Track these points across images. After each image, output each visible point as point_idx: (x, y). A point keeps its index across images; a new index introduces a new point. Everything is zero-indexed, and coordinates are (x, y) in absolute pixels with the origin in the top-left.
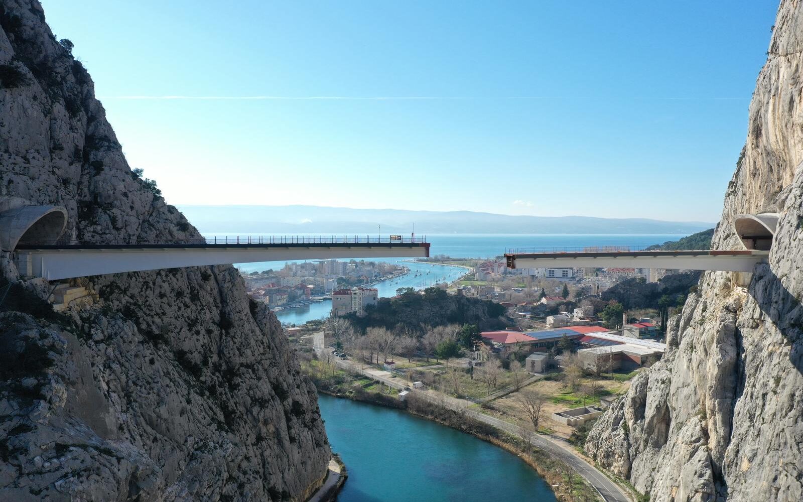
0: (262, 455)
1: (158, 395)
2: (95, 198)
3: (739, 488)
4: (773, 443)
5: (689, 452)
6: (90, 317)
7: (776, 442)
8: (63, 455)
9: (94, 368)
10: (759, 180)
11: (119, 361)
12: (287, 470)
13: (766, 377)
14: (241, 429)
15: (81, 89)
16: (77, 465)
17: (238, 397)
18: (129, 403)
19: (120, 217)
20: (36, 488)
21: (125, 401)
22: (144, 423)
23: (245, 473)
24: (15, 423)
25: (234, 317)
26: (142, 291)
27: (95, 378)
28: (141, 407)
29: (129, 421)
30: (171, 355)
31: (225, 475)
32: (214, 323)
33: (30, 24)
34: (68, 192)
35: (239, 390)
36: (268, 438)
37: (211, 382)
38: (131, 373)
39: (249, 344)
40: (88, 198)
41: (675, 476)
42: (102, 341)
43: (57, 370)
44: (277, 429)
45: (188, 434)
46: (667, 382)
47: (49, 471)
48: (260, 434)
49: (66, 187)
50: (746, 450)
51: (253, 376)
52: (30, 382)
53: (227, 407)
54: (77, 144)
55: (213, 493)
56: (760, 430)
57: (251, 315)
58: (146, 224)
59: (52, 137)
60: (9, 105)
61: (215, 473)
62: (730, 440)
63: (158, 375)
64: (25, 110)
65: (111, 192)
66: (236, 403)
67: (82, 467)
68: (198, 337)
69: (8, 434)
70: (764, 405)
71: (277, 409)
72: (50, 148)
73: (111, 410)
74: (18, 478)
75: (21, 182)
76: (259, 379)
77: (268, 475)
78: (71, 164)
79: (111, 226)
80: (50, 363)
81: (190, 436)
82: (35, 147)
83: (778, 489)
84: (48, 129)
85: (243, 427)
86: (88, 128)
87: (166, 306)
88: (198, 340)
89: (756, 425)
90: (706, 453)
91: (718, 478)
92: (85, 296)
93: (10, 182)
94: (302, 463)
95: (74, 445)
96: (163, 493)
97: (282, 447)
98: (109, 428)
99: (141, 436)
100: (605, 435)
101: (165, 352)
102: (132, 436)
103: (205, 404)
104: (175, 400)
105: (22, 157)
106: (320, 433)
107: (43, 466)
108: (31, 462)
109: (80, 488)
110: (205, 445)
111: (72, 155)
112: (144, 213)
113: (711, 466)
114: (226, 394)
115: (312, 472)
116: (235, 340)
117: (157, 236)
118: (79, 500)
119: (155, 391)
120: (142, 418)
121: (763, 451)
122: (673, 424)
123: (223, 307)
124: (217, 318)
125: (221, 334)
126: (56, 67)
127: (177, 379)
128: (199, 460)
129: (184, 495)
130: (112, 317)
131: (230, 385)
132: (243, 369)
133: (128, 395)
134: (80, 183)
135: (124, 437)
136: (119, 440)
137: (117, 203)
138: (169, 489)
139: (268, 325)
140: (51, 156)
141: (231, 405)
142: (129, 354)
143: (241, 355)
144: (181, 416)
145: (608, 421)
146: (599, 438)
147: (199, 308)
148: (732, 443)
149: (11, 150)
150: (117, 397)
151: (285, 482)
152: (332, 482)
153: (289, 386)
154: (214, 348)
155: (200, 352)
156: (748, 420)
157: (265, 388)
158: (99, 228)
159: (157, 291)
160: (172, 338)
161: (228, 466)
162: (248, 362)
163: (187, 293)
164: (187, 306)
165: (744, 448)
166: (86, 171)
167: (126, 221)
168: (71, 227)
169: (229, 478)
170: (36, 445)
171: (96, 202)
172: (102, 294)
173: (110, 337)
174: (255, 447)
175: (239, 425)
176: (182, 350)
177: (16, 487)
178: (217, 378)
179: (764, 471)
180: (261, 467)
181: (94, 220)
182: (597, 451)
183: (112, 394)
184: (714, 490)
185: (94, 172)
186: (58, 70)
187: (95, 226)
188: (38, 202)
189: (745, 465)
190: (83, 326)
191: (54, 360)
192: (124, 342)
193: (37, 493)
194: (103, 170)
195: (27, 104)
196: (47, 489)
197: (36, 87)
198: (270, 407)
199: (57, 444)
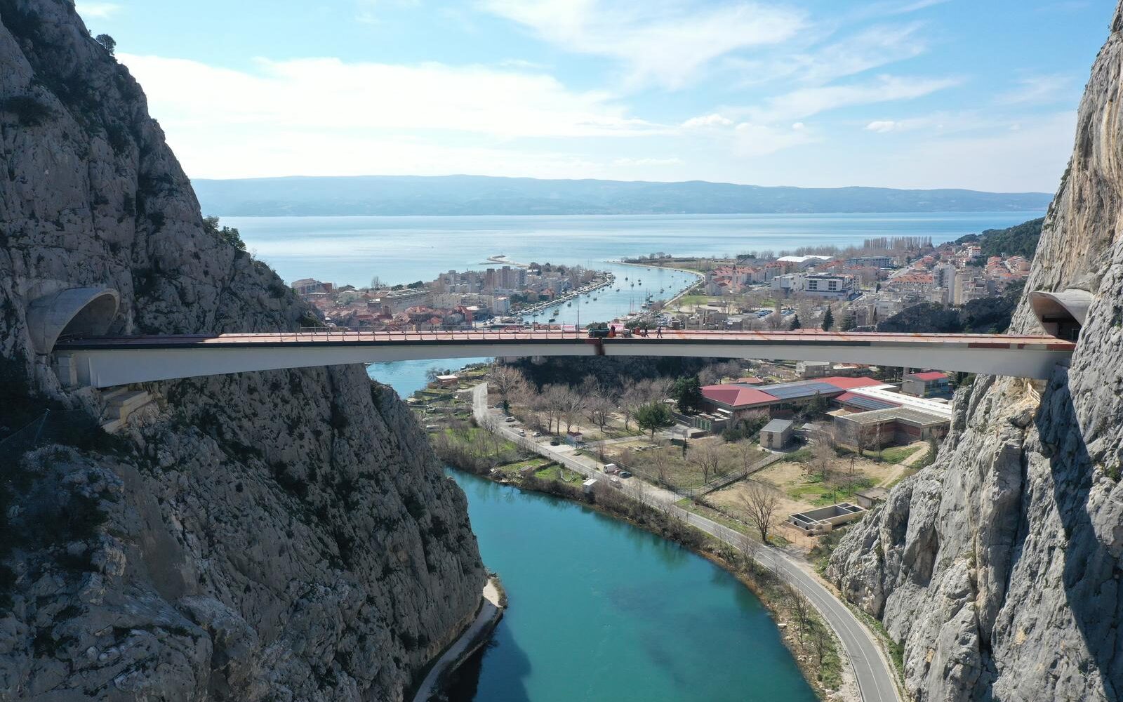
0: (390, 592)
1: (249, 532)
2: (157, 263)
3: (1011, 664)
4: (1054, 616)
5: (950, 608)
6: (156, 434)
7: (1058, 617)
8: (123, 642)
9: (163, 506)
10: (1085, 217)
11: (197, 493)
12: (425, 607)
13: (1054, 526)
14: (362, 561)
15: (129, 107)
16: (142, 653)
17: (356, 519)
18: (211, 544)
19: (190, 287)
20: (91, 688)
21: (206, 542)
22: (232, 569)
23: (367, 621)
24: (61, 605)
25: (349, 411)
26: (224, 387)
27: (165, 519)
28: (227, 548)
29: (212, 569)
30: (266, 472)
31: (340, 627)
32: (323, 420)
33: (54, 18)
34: (118, 262)
35: (358, 509)
36: (398, 569)
37: (321, 502)
38: (212, 506)
39: (370, 447)
40: (147, 264)
41: (933, 634)
42: (171, 468)
43: (112, 525)
44: (410, 557)
45: (291, 578)
46: (937, 497)
47: (107, 665)
48: (387, 565)
49: (115, 255)
50: (1024, 617)
51: (377, 489)
52: (77, 547)
53: (343, 534)
54: (127, 191)
55: (324, 652)
56: (1041, 596)
57: (372, 405)
58: (227, 292)
59: (92, 187)
60: (31, 152)
61: (326, 627)
62: (1004, 601)
63: (248, 504)
64: (53, 156)
65: (177, 255)
66: (354, 528)
67: (147, 654)
68: (301, 443)
69: (54, 620)
70: (1049, 562)
71: (410, 530)
72: (91, 204)
73: (188, 559)
74: (69, 676)
75: (54, 257)
76: (385, 492)
77: (399, 617)
78: (120, 221)
79: (179, 302)
80: (101, 518)
81: (293, 579)
82: (71, 206)
83: (1056, 678)
84: (86, 175)
85: (365, 559)
86: (141, 163)
87: (257, 405)
88: (302, 446)
89: (1038, 586)
90: (973, 613)
91: (985, 646)
92: (148, 404)
93: (40, 259)
94: (445, 598)
95: (136, 628)
96: (259, 659)
97: (418, 579)
98: (186, 581)
99: (229, 586)
100: (853, 557)
101: (257, 468)
102: (217, 589)
103: (311, 533)
104: (272, 535)
105: (53, 223)
106: (469, 555)
107: (98, 659)
108: (84, 654)
109: (146, 684)
110: (313, 591)
111: (121, 208)
112: (223, 278)
113: (977, 631)
114: (340, 516)
115: (459, 607)
116: (352, 443)
117: (241, 309)
118: (145, 698)
119: (244, 527)
120: (229, 563)
121: (1043, 623)
122: (939, 557)
123: (334, 397)
124: (327, 414)
125: (333, 435)
126: (92, 80)
127: (274, 505)
128: (306, 611)
129: (286, 657)
130: (185, 433)
131: (346, 503)
132: (363, 481)
133: (209, 535)
134: (134, 245)
135: (206, 592)
136: (200, 595)
137: (186, 268)
138: (268, 651)
139: (396, 417)
140: (93, 214)
141: (348, 530)
142: (208, 481)
143: (360, 462)
144: (280, 556)
145: (858, 538)
146: (845, 561)
147: (302, 403)
148: (1006, 604)
149: (38, 215)
150: (195, 539)
151: (422, 624)
152: (486, 616)
153: (426, 496)
154: (324, 455)
155: (304, 463)
156: (1028, 578)
157: (393, 504)
158: (163, 305)
159: (245, 386)
160: (268, 448)
161: (344, 615)
162: (370, 470)
163: (286, 384)
164: (285, 402)
165: (1020, 613)
166: (142, 227)
167: (199, 292)
168: (125, 309)
169: (346, 629)
170: (88, 633)
171: (158, 270)
172: (171, 397)
173: (183, 461)
174: (381, 583)
175: (360, 557)
176: (281, 462)
177: (66, 688)
178: (329, 495)
179: (1042, 650)
180: (390, 607)
181: (157, 295)
182: (842, 577)
183: (189, 536)
184: (979, 661)
185: (151, 228)
186: (97, 84)
187: (158, 303)
188: (79, 282)
189: (1019, 636)
190: (147, 448)
191: (107, 513)
192: (201, 466)
193: (93, 694)
194: (164, 224)
195: (55, 147)
196: (105, 687)
197: (67, 121)
198: (400, 529)
199: (116, 629)
